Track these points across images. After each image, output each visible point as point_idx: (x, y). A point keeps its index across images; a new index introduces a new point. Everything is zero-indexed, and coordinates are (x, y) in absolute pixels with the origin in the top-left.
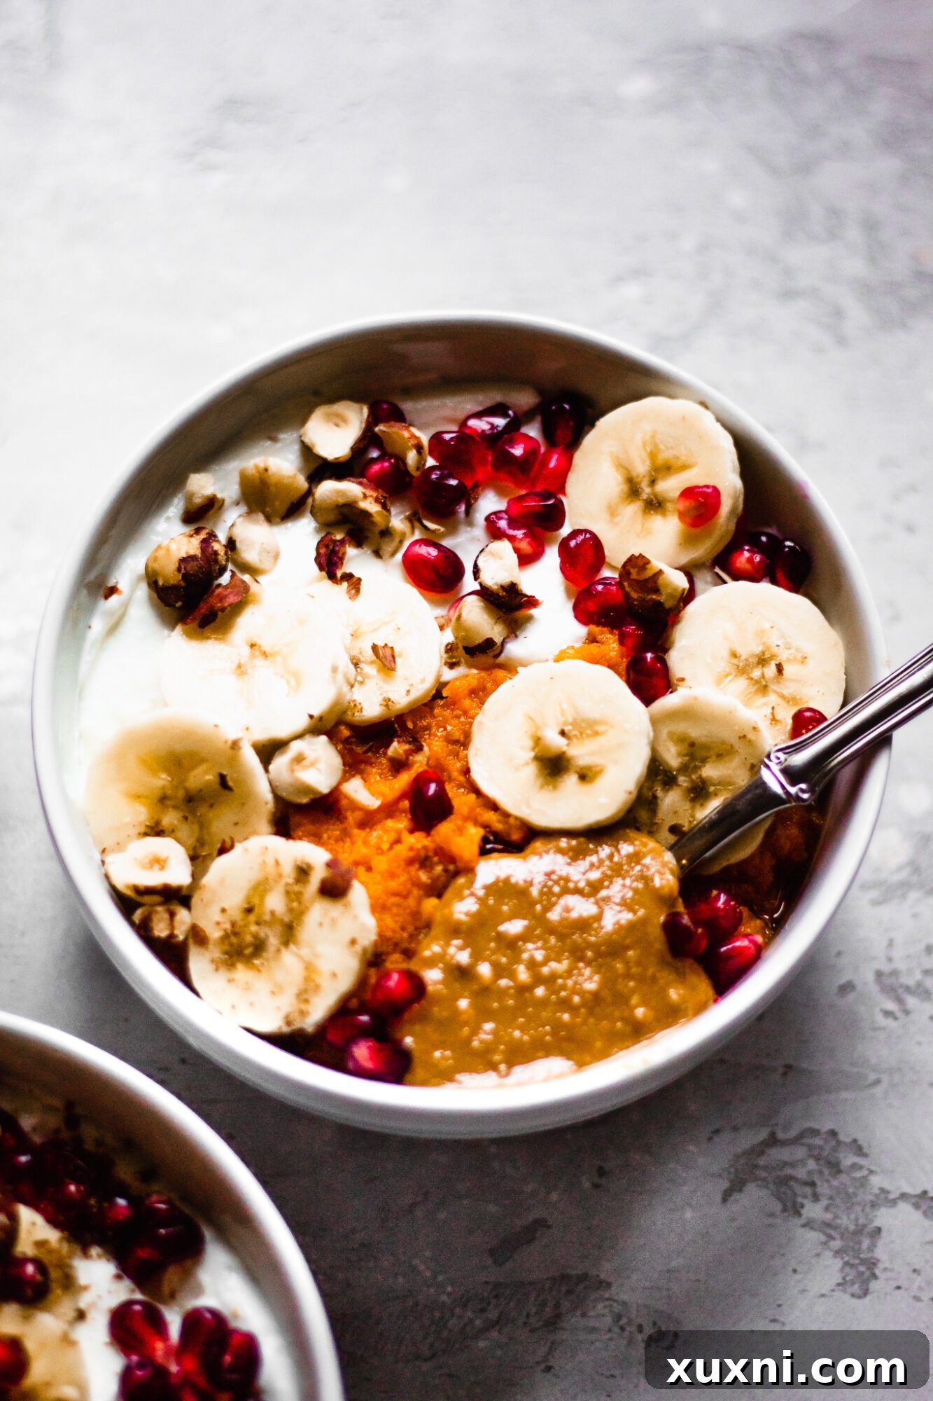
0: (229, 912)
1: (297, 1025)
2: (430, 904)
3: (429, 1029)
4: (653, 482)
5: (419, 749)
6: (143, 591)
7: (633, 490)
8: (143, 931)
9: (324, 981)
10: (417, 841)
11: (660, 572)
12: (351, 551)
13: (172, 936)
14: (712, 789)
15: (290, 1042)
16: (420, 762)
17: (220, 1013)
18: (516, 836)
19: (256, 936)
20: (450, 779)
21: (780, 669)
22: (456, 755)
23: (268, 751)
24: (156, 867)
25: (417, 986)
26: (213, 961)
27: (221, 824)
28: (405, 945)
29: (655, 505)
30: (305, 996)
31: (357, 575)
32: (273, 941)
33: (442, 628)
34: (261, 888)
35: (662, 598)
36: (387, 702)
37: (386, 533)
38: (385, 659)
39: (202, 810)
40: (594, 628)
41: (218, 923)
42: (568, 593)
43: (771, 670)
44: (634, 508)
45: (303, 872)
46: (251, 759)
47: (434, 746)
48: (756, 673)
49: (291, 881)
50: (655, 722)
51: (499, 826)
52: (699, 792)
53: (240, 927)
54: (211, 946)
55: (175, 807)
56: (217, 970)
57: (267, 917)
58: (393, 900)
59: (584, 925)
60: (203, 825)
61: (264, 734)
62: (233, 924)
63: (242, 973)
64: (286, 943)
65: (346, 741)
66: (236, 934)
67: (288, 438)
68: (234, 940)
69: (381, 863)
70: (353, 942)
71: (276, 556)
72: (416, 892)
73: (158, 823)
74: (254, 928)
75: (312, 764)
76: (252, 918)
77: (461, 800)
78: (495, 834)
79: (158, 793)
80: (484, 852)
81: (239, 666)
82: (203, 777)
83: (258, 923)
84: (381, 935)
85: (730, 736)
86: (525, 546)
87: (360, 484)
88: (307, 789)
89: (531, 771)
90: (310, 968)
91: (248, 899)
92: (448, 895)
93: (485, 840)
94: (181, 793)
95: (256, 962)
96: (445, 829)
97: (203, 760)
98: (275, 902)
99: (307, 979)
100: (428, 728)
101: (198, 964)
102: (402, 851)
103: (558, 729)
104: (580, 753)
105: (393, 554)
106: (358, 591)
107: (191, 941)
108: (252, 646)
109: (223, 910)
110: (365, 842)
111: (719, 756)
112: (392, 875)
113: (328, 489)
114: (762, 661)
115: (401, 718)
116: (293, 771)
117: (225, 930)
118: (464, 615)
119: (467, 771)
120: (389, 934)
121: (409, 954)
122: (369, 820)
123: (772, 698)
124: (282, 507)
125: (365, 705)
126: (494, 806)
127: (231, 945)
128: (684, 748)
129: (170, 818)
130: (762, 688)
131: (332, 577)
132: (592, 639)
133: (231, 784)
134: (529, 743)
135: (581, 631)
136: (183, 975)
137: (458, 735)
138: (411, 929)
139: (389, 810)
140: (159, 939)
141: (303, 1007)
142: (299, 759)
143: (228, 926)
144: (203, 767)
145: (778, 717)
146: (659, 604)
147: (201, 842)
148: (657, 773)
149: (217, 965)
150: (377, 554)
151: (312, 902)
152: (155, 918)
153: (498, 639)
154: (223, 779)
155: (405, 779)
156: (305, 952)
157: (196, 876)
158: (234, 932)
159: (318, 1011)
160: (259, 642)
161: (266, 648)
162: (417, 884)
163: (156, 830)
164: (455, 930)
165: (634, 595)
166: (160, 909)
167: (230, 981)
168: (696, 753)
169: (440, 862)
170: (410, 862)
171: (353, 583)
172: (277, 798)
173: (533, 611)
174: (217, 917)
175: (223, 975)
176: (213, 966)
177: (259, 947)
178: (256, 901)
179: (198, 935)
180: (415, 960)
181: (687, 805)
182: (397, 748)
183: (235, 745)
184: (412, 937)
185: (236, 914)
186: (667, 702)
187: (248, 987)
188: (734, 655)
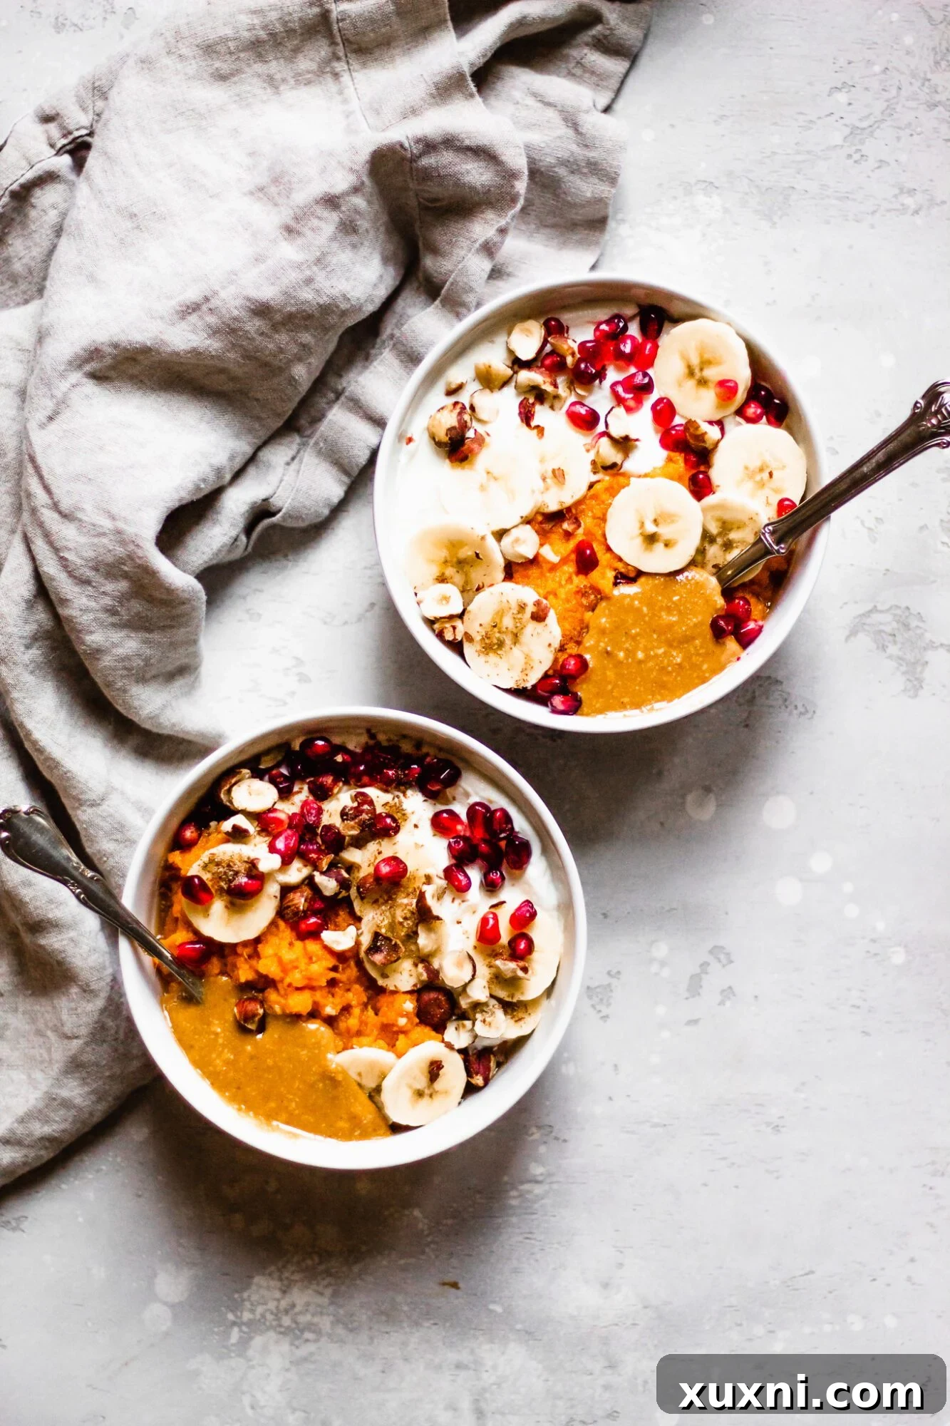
0: (484, 626)
1: (522, 685)
2: (589, 615)
3: (590, 686)
4: (701, 370)
5: (579, 526)
6: (426, 437)
7: (691, 373)
8: (440, 635)
9: (536, 665)
10: (580, 581)
11: (706, 433)
12: (538, 408)
13: (455, 639)
14: (734, 545)
15: (519, 693)
16: (580, 535)
17: (481, 678)
18: (632, 575)
19: (498, 639)
20: (596, 539)
21: (771, 475)
22: (599, 525)
23: (500, 535)
24: (444, 602)
25: (583, 665)
26: (477, 650)
27: (477, 576)
28: (576, 639)
29: (703, 382)
30: (526, 672)
31: (542, 425)
32: (508, 641)
33: (588, 451)
34: (500, 613)
35: (707, 445)
36: (562, 503)
37: (556, 397)
38: (559, 475)
39: (467, 568)
40: (673, 454)
41: (478, 631)
42: (657, 432)
43: (766, 475)
44: (691, 383)
45: (522, 607)
46: (491, 541)
47: (587, 521)
48: (758, 478)
49: (515, 612)
50: (704, 511)
51: (623, 570)
52: (728, 546)
53: (490, 634)
54: (475, 643)
55: (452, 566)
56: (479, 655)
57: (504, 630)
58: (571, 614)
59: (670, 626)
60: (466, 575)
61: (497, 527)
62: (486, 632)
63: (492, 658)
64: (515, 644)
65: (541, 523)
66: (488, 638)
67: (501, 340)
68: (487, 641)
69: (562, 593)
70: (550, 645)
71: (498, 412)
72: (580, 609)
73: (443, 574)
74: (497, 635)
75: (524, 542)
76: (496, 630)
77: (603, 557)
78: (621, 573)
79: (443, 560)
80: (616, 584)
81: (482, 486)
82: (467, 552)
83: (499, 632)
84: (563, 636)
85: (744, 518)
86: (631, 403)
87: (541, 373)
88: (522, 557)
89: (639, 541)
90: (527, 657)
91: (493, 620)
92: (597, 611)
93: (616, 578)
94: (455, 560)
95: (499, 652)
96: (595, 575)
97: (466, 545)
98: (508, 622)
99: (526, 663)
100: (583, 511)
101: (468, 649)
102: (572, 587)
103: (652, 518)
104: (665, 531)
105: (561, 408)
106: (543, 435)
107: (464, 640)
108: (488, 473)
109: (481, 625)
110: (553, 580)
111: (739, 528)
112: (568, 601)
113: (525, 376)
114: (761, 470)
115: (569, 509)
116: (513, 547)
117: (483, 636)
118: (601, 451)
119: (604, 536)
120: (567, 634)
121: (579, 643)
122: (554, 568)
123: (766, 492)
124: (498, 383)
125: (549, 505)
126: (620, 559)
127: (486, 643)
128: (719, 524)
129: (450, 571)
130: (762, 485)
131: (528, 425)
132: (670, 460)
133: (481, 557)
134: (638, 525)
135: (663, 454)
136: (462, 655)
137: (599, 514)
138: (579, 628)
139: (564, 561)
140: (448, 641)
141: (525, 678)
142: (517, 540)
143: (484, 634)
144: (466, 548)
145: (770, 501)
146: (705, 449)
147: (466, 583)
148: (707, 537)
149: (479, 653)
150: (552, 407)
151: (527, 622)
152: (445, 631)
153: (619, 462)
154: (477, 555)
155: (572, 544)
156: (525, 649)
157: (466, 604)
158: (487, 636)
159: (532, 679)
160: (491, 471)
161: (496, 474)
162: (582, 605)
163: (442, 579)
164: (603, 632)
165: (691, 441)
166: (448, 625)
167: (486, 662)
168: (726, 526)
169: (593, 593)
170: (577, 592)
171: (540, 430)
172: (505, 559)
173: (637, 443)
174: (479, 629)
175: (483, 658)
176: (477, 654)
177: (501, 644)
178: (498, 621)
179: (468, 637)
180: (581, 647)
181: (722, 553)
182: (566, 526)
183: (483, 538)
184: (580, 634)
185: (488, 627)
186: (709, 500)
187: (496, 665)
188: (746, 468)
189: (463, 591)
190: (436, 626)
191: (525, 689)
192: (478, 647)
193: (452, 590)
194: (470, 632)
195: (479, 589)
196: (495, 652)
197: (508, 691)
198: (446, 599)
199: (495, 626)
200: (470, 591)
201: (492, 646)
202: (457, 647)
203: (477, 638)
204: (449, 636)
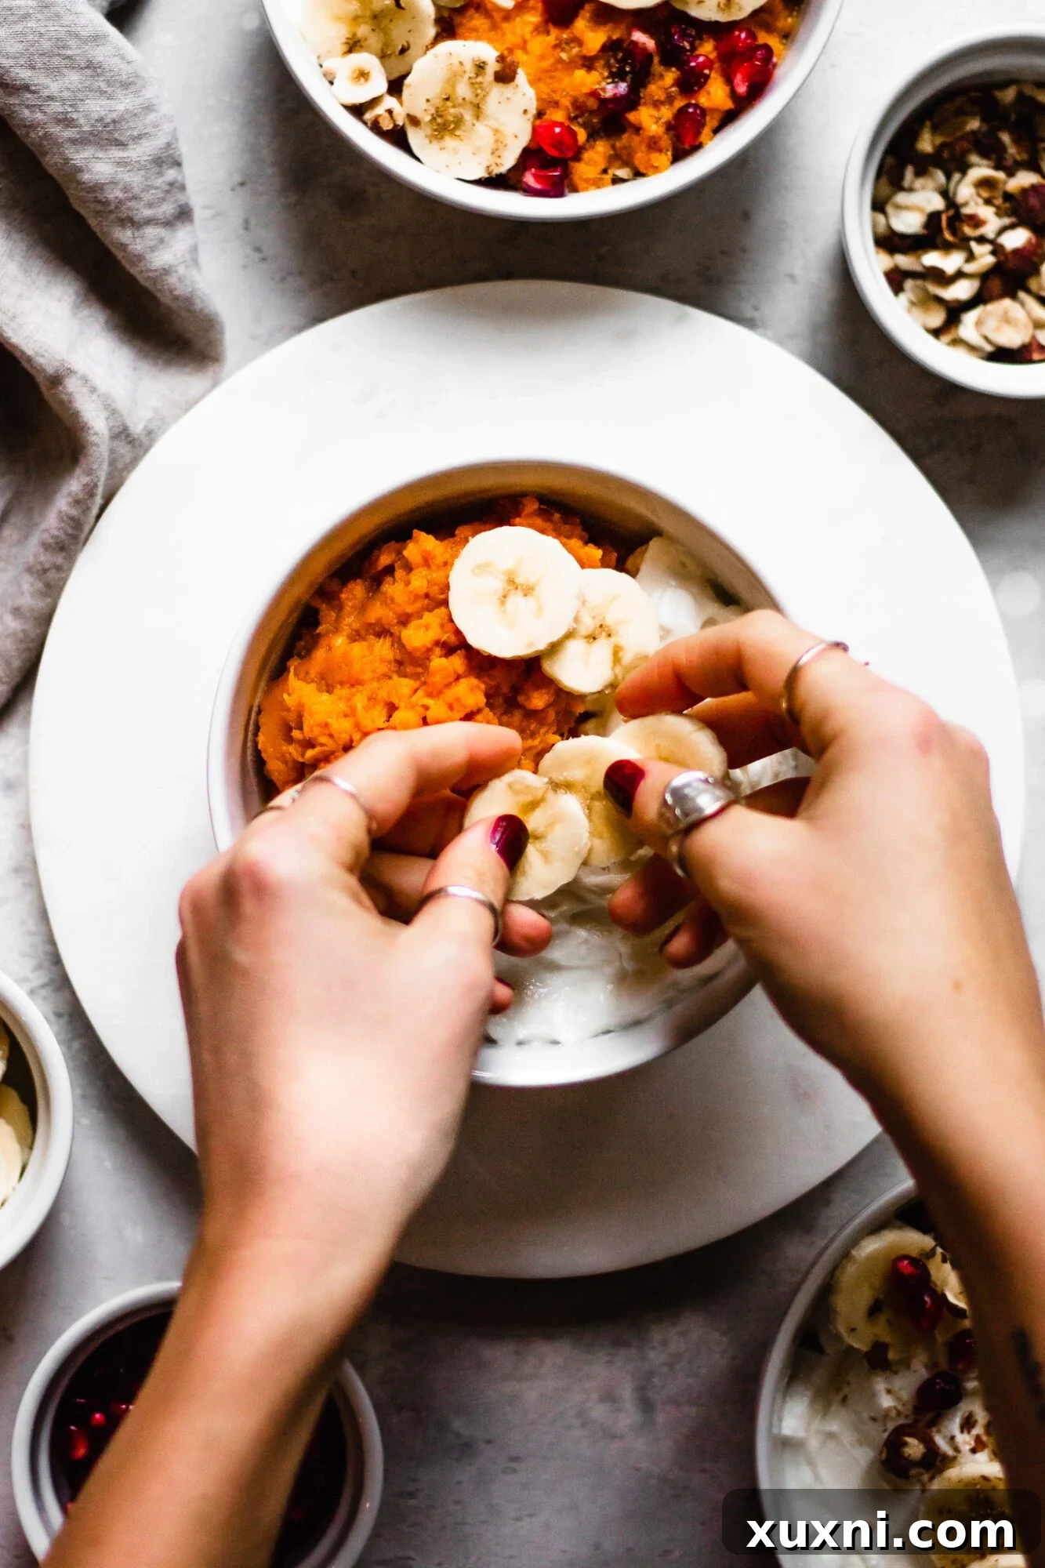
0: (432, 102)
1: (497, 171)
8: (376, 128)
9: (510, 141)
13: (396, 126)
15: (492, 182)
17: (438, 171)
19: (455, 116)
24: (362, 80)
25: (571, 136)
26: (426, 136)
27: (398, 33)
30: (498, 153)
32: (468, 117)
34: (452, 80)
39: (385, 23)
41: (425, 110)
45: (481, 67)
49: (472, 75)
53: (442, 111)
54: (423, 127)
55: (366, 23)
56: (431, 142)
57: (460, 102)
58: (548, 74)
60: (385, 33)
62: (437, 109)
63: (449, 141)
64: (478, 118)
66: (441, 116)
68: (439, 120)
69: (532, 48)
70: (525, 111)
72: (560, 67)
73: (354, 40)
74: (452, 110)
76: (449, 104)
79: (352, 15)
82: (383, 3)
83: (454, 106)
84: (539, 99)
90: (496, 131)
91: (443, 90)
95: (457, 133)
98: (464, 90)
99: (497, 141)
101: (415, 138)
107: (408, 126)
109: (428, 100)
110: (513, 32)
112: (543, 57)
117: (432, 115)
120: (545, 96)
122: (509, 16)
127: (438, 124)
129: (363, 30)
133: (403, 6)
136: (407, 147)
140: (386, 132)
141: (498, 161)
143: (433, 111)
147: (386, 43)
149: (430, 138)
151: (491, 87)
152: (381, 120)
154: (398, 3)
156: (492, 122)
158: (438, 114)
159: (508, 161)
163: (354, 48)
167: (442, 149)
172: (436, 7)
174: (425, 106)
175: (436, 145)
176: (427, 141)
177: (459, 121)
178: (450, 91)
179: (414, 121)
185: (438, 102)
187: (455, 151)
189: (383, 58)
190: (369, 116)
191: (500, 176)
192: (429, 131)
194: (413, 112)
196: (452, 132)
197: (479, 182)
198: (364, 75)
199: (447, 99)
201: (444, 126)
202: (398, 138)
203: (428, 118)
204: (387, 125)
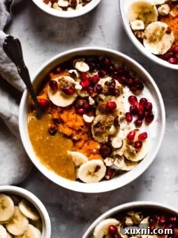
189: (145, 23)
190: (136, 33)
191: (161, 55)
193: (141, 22)
194: (146, 36)
195: (150, 23)
196: (153, 42)
197: (156, 55)
198: (139, 25)
199: (154, 34)
200: (146, 23)
201: (152, 40)
202: (141, 40)
203: (148, 38)
204: (139, 36)
